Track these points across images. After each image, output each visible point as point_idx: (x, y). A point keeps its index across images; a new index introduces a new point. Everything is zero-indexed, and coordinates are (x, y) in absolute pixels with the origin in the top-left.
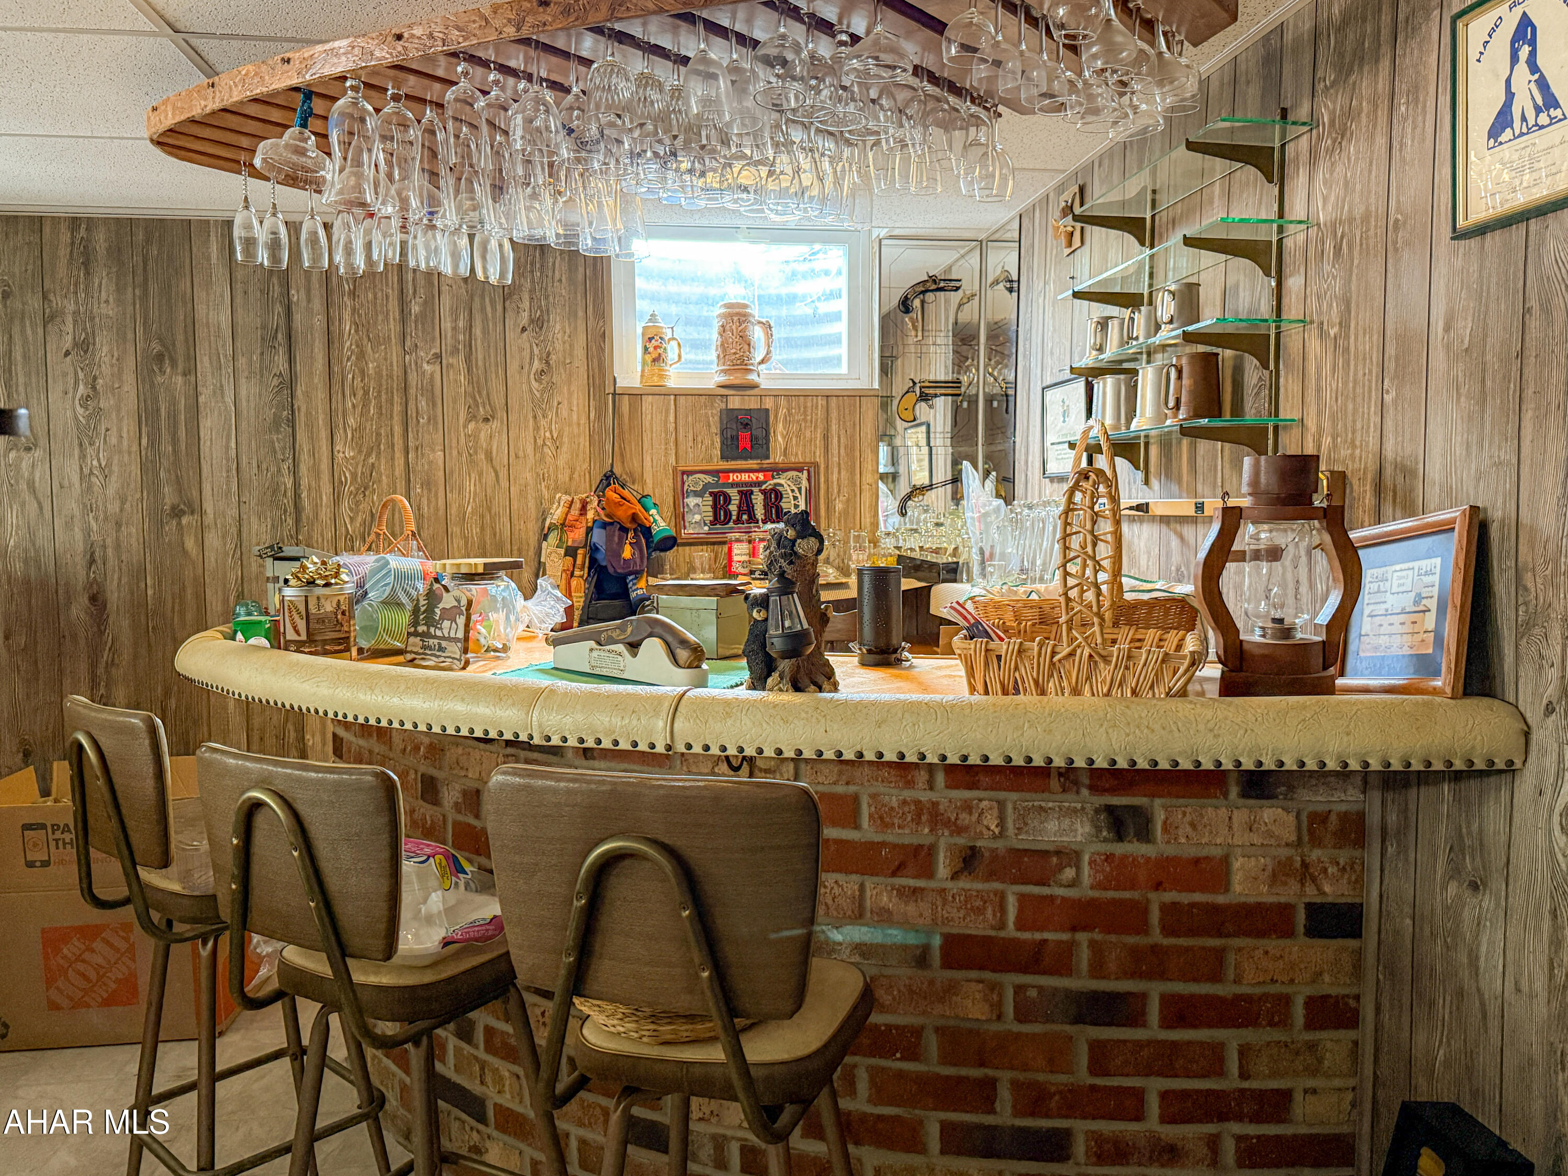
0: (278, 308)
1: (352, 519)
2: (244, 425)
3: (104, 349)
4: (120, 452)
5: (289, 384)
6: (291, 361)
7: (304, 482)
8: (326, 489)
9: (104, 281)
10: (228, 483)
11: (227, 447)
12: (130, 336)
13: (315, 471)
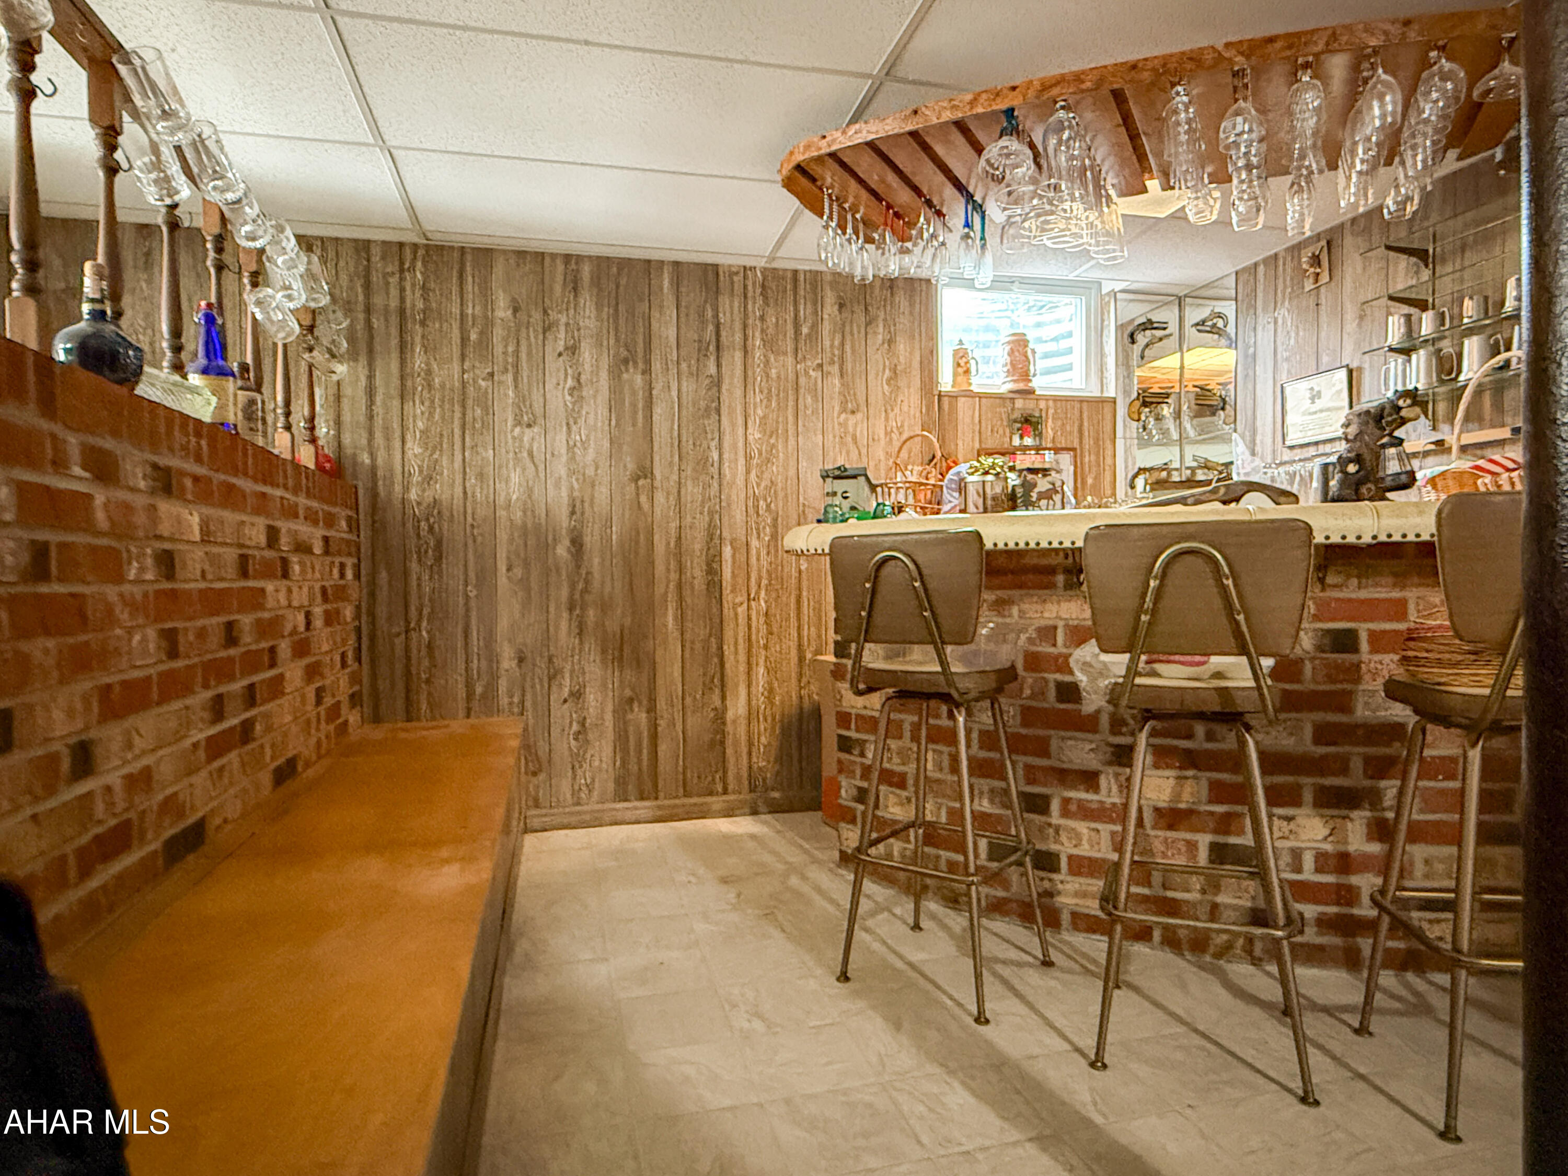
0: (711, 327)
1: (758, 485)
2: (684, 413)
3: (587, 354)
4: (595, 430)
5: (717, 383)
6: (719, 366)
7: (726, 456)
8: (742, 461)
9: (587, 300)
10: (672, 456)
11: (672, 429)
12: (605, 343)
13: (734, 446)
